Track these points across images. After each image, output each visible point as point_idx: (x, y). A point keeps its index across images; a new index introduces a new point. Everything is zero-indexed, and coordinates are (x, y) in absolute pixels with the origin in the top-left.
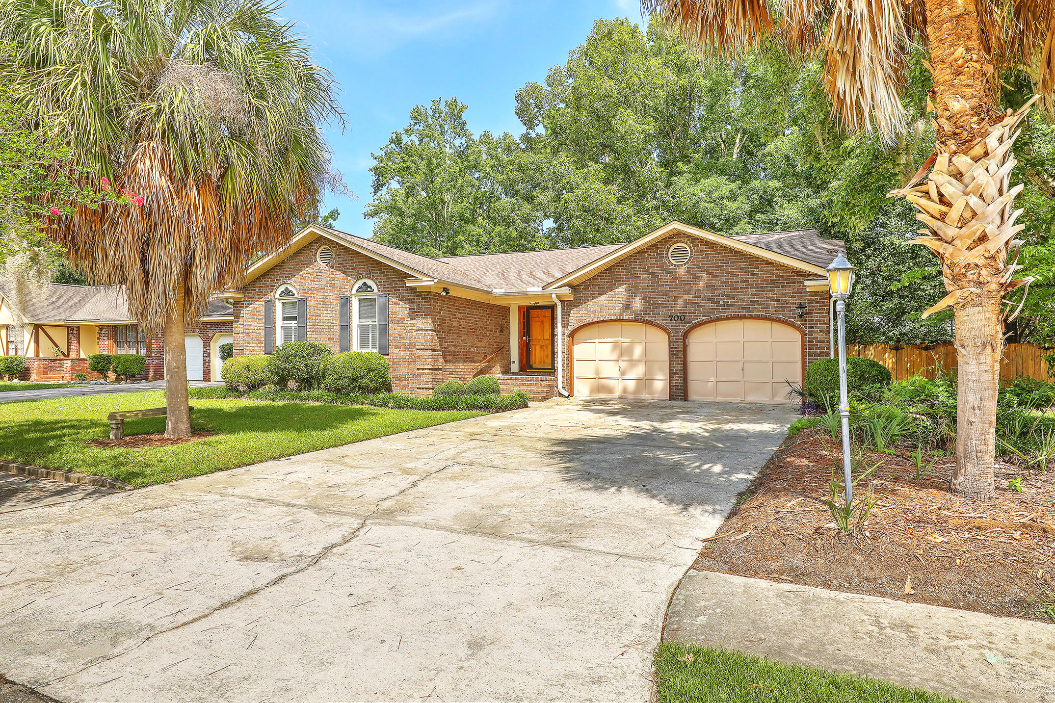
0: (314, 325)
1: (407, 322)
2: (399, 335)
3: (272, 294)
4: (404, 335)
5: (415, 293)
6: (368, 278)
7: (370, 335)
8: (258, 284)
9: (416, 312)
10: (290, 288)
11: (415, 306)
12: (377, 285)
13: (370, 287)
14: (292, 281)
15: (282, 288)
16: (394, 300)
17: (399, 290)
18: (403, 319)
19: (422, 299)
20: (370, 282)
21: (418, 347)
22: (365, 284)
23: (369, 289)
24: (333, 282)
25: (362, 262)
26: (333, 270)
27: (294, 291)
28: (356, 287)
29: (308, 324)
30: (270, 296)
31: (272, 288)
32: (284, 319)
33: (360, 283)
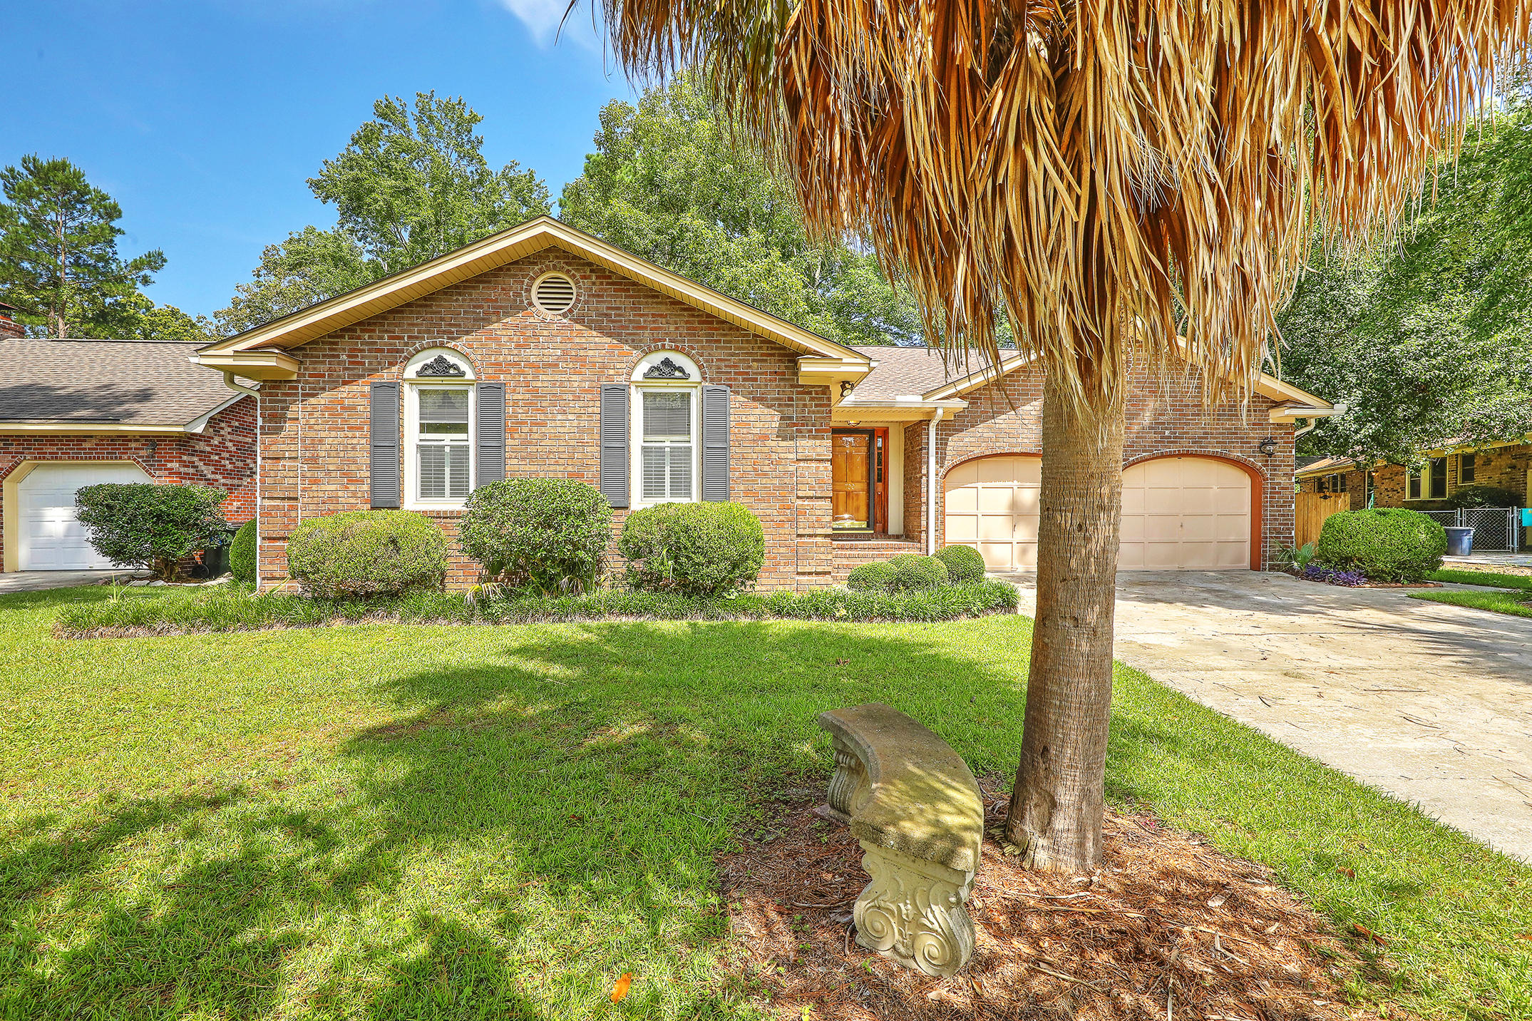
0: (526, 443)
1: (774, 443)
2: (755, 470)
3: (395, 369)
4: (766, 468)
5: (792, 386)
6: (676, 349)
7: (667, 469)
8: (346, 343)
9: (795, 425)
10: (451, 359)
11: (792, 412)
12: (700, 367)
13: (681, 370)
14: (460, 344)
15: (429, 357)
16: (740, 398)
17: (756, 380)
18: (765, 437)
19: (812, 399)
20: (678, 359)
21: (800, 494)
22: (667, 362)
23: (677, 374)
24: (582, 353)
25: (661, 316)
26: (578, 327)
27: (464, 366)
28: (644, 367)
29: (509, 442)
30: (386, 376)
31: (399, 357)
32: (424, 428)
33: (657, 358)
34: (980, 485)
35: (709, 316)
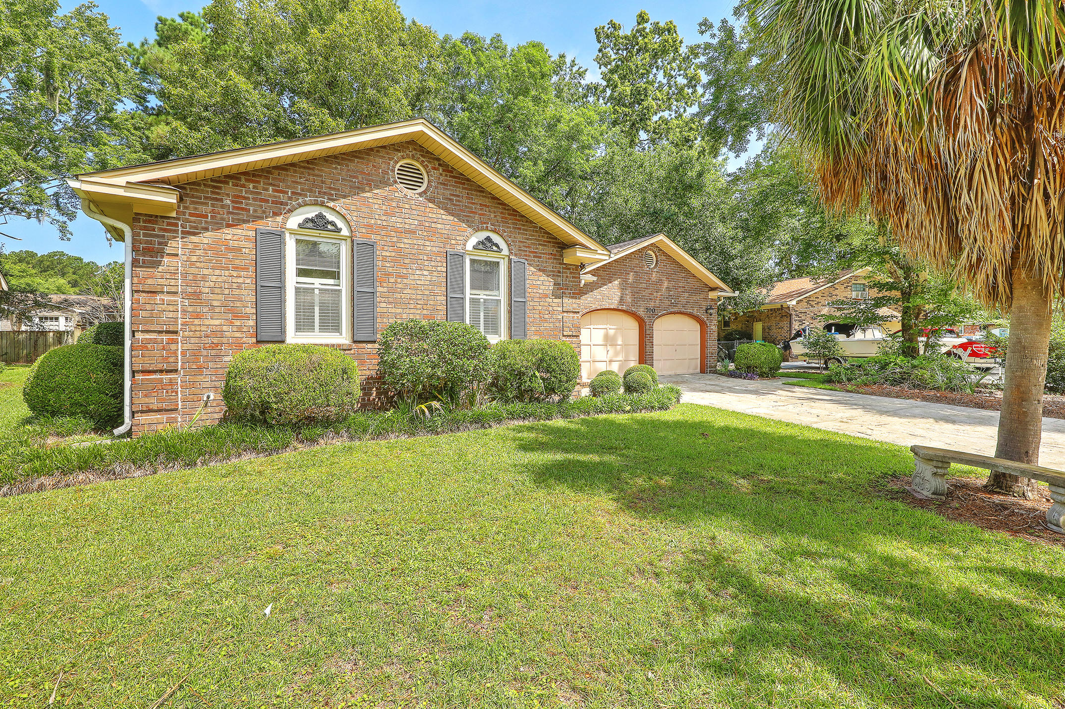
0: (392, 291)
1: (550, 300)
2: (540, 317)
3: (279, 219)
4: (546, 316)
5: (560, 264)
6: (494, 231)
7: (482, 314)
8: (229, 188)
9: (562, 289)
10: (330, 217)
11: (559, 280)
12: (509, 245)
13: (497, 246)
14: (338, 205)
15: (311, 212)
16: (532, 269)
17: (540, 257)
18: (546, 296)
19: (571, 273)
20: (496, 238)
21: (565, 333)
22: (488, 239)
23: (495, 248)
24: (433, 225)
25: (485, 206)
26: (431, 205)
27: (340, 224)
28: (473, 241)
29: (380, 289)
30: (270, 224)
31: (280, 209)
32: (301, 273)
33: (482, 235)
34: (592, 327)
35: (514, 210)
